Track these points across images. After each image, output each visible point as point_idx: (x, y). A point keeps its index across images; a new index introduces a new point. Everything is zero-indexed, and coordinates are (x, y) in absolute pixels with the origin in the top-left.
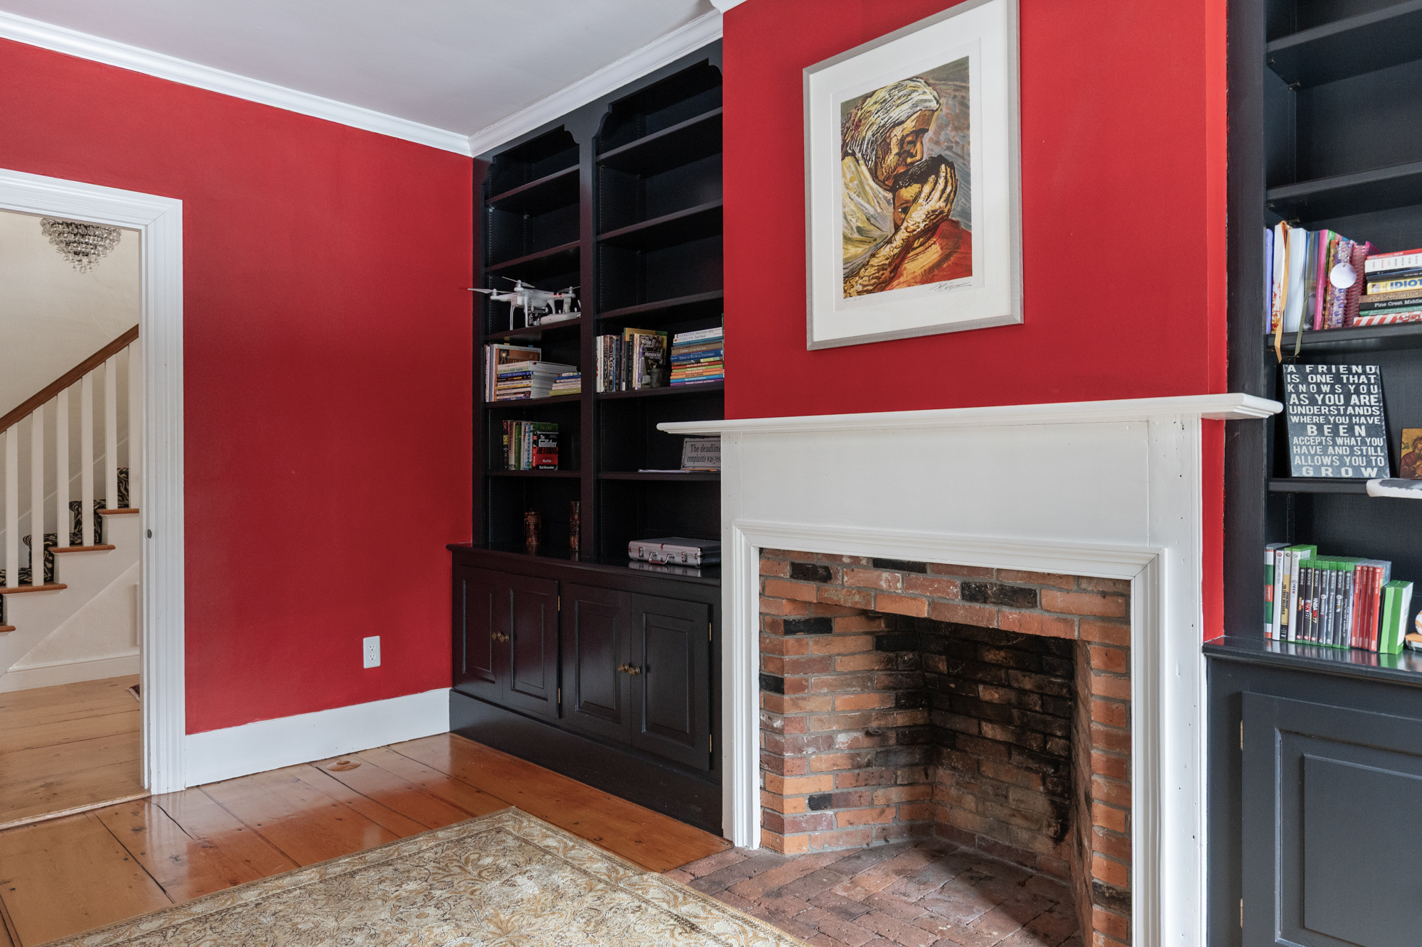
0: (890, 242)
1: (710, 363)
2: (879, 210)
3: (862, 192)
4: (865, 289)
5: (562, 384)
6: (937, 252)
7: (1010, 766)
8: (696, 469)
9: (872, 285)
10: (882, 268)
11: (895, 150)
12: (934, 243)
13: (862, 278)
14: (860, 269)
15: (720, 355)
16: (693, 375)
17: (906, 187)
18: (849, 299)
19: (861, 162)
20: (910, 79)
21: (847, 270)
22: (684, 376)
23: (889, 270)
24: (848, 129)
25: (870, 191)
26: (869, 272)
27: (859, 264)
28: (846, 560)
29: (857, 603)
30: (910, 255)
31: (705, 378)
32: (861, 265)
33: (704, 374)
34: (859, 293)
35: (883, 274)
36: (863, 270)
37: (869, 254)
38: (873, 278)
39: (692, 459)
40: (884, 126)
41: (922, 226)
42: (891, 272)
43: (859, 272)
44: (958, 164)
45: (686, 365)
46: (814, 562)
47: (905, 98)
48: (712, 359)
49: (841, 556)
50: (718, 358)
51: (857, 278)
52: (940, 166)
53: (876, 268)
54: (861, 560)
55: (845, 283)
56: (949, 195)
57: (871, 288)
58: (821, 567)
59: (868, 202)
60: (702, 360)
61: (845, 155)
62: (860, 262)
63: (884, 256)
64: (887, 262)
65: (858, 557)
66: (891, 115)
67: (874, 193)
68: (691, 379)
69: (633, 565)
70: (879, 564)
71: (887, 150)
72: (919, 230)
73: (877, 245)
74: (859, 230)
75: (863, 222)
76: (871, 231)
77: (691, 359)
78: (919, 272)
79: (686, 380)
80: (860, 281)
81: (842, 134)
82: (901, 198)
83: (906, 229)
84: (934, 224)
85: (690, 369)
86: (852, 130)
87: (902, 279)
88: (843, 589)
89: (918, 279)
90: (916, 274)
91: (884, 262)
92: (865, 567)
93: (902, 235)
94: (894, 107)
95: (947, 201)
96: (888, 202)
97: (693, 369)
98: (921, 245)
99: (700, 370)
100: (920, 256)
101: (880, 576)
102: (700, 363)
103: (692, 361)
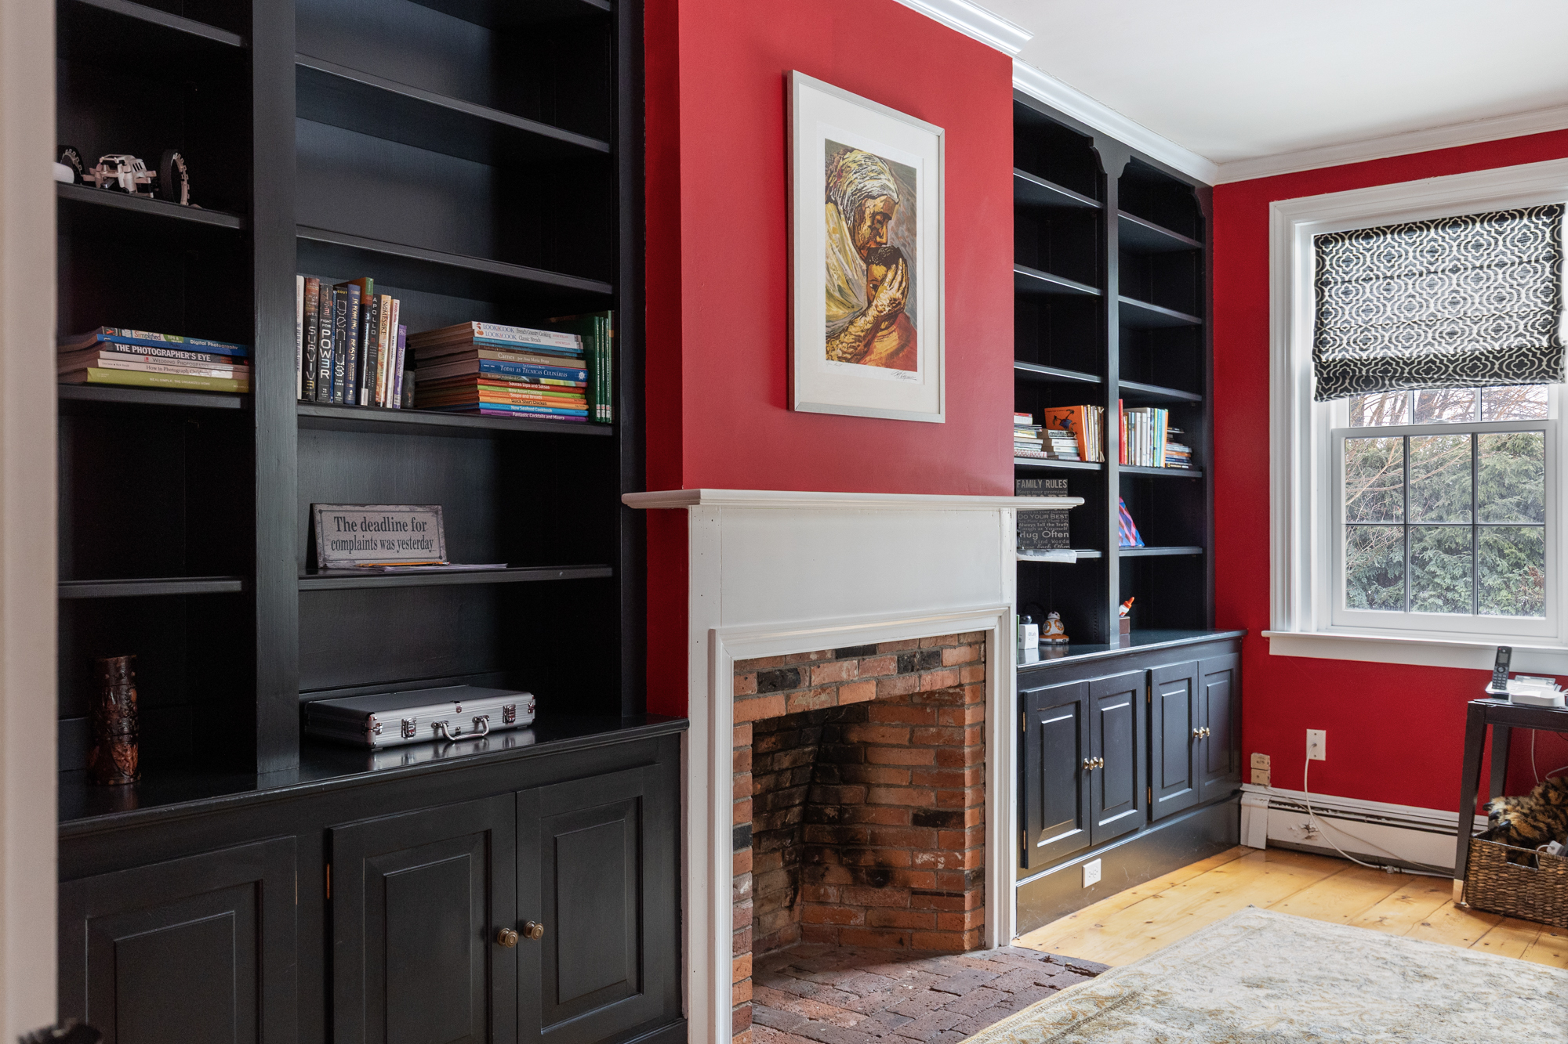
0: (864, 314)
1: (555, 388)
2: (856, 277)
3: (843, 250)
4: (845, 356)
5: (142, 358)
6: (896, 340)
7: (760, 856)
8: (357, 562)
9: (850, 354)
10: (858, 339)
11: (868, 223)
12: (894, 331)
13: (842, 343)
14: (841, 333)
15: (576, 379)
16: (527, 402)
17: (877, 265)
18: (831, 362)
19: (843, 216)
20: (880, 158)
21: (830, 330)
22: (509, 401)
23: (863, 343)
24: (832, 172)
25: (849, 253)
26: (848, 339)
27: (840, 327)
28: (813, 657)
29: (824, 702)
30: (879, 334)
31: (550, 411)
32: (842, 328)
33: (549, 404)
34: (840, 359)
35: (859, 346)
36: (843, 335)
37: (848, 320)
38: (851, 347)
39: (341, 545)
40: (860, 190)
41: (887, 309)
42: (865, 346)
43: (839, 335)
44: (909, 262)
45: (507, 381)
46: (782, 667)
47: (876, 174)
48: (561, 383)
49: (808, 654)
50: (572, 383)
51: (838, 342)
52: (899, 259)
53: (854, 337)
54: (826, 654)
55: (827, 343)
56: (904, 289)
57: (849, 356)
58: (788, 671)
59: (848, 263)
60: (543, 381)
61: (828, 200)
62: (841, 325)
63: (860, 327)
64: (862, 334)
65: (824, 651)
66: (866, 183)
67: (852, 256)
68: (523, 409)
69: (380, 763)
70: (842, 654)
71: (863, 219)
72: (885, 312)
73: (855, 313)
74: (840, 290)
75: (843, 283)
76: (849, 295)
77: (522, 374)
78: (884, 355)
79: (513, 408)
80: (840, 346)
81: (826, 174)
82: (872, 274)
83: (876, 306)
84: (896, 312)
85: (515, 390)
86: (834, 176)
87: (873, 357)
88: (810, 691)
89: (884, 361)
90: (882, 355)
91: (860, 333)
92: (829, 661)
93: (872, 312)
94: (868, 178)
95: (903, 293)
96: (863, 271)
97: (519, 391)
98: (886, 328)
99: (538, 395)
100: (885, 339)
101: (841, 667)
102: (538, 382)
103: (524, 378)
